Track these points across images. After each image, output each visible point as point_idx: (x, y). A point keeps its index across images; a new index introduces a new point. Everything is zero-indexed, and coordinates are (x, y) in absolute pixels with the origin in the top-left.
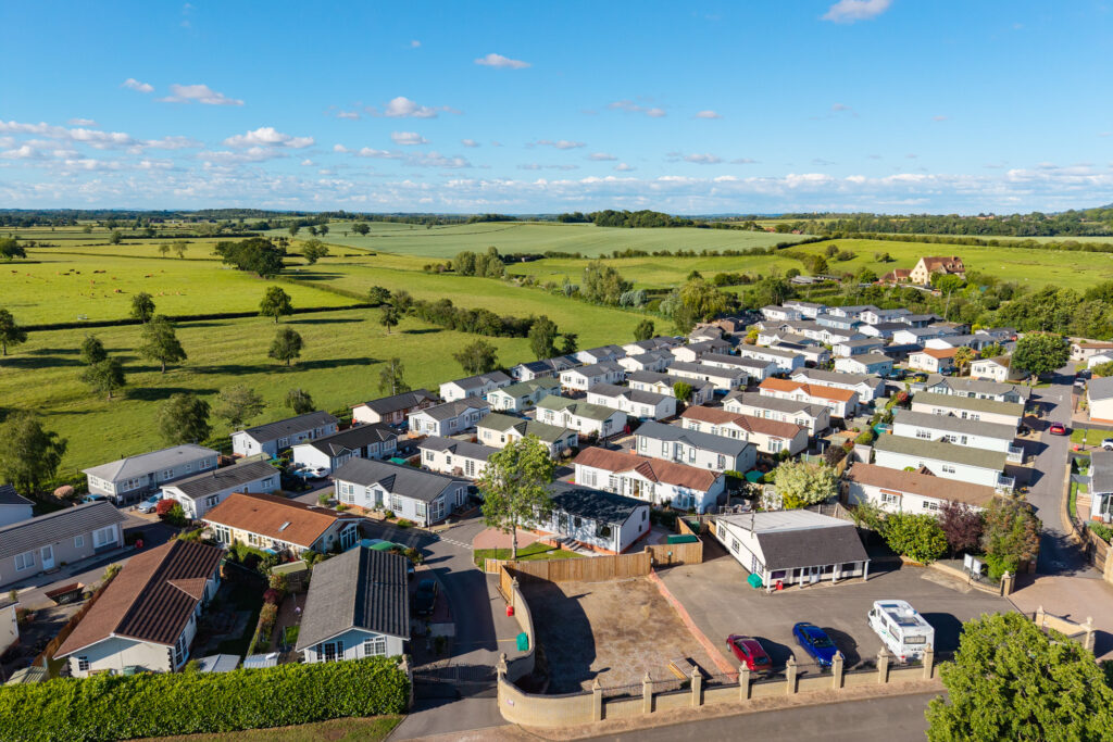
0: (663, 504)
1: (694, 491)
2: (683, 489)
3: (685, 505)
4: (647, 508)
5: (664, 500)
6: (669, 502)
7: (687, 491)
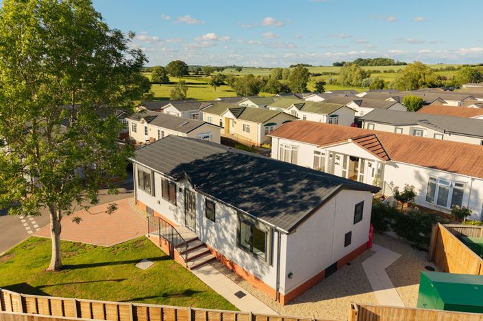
0: (397, 196)
1: (461, 178)
2: (440, 174)
3: (441, 202)
4: (367, 198)
5: (401, 191)
6: (409, 195)
7: (448, 177)
